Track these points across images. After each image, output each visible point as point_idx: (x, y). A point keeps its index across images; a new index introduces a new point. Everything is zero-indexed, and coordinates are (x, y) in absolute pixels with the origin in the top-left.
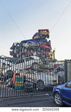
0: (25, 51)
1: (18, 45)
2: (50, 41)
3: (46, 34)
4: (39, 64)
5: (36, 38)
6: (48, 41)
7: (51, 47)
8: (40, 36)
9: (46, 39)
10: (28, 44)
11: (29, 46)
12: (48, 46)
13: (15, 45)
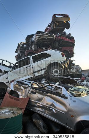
0: (33, 48)
1: (25, 46)
2: (70, 34)
3: (65, 22)
4: (64, 66)
5: (50, 30)
6: (67, 34)
7: (74, 41)
8: (55, 24)
9: (65, 32)
10: (37, 35)
11: (39, 39)
12: (70, 39)
13: (21, 46)
